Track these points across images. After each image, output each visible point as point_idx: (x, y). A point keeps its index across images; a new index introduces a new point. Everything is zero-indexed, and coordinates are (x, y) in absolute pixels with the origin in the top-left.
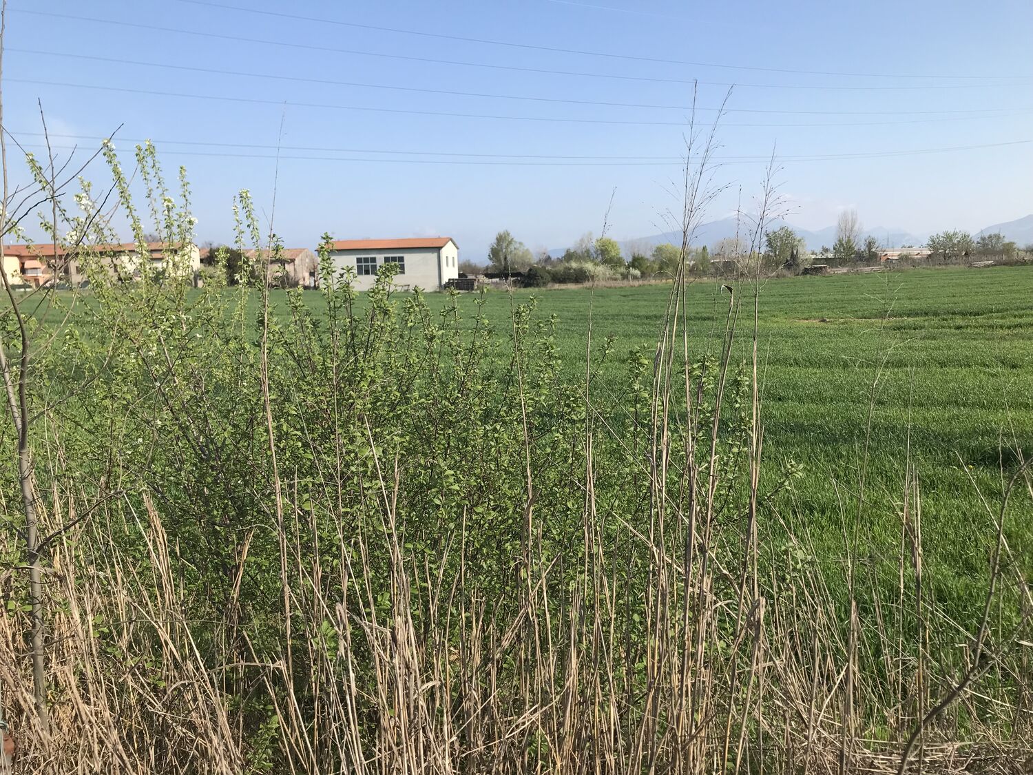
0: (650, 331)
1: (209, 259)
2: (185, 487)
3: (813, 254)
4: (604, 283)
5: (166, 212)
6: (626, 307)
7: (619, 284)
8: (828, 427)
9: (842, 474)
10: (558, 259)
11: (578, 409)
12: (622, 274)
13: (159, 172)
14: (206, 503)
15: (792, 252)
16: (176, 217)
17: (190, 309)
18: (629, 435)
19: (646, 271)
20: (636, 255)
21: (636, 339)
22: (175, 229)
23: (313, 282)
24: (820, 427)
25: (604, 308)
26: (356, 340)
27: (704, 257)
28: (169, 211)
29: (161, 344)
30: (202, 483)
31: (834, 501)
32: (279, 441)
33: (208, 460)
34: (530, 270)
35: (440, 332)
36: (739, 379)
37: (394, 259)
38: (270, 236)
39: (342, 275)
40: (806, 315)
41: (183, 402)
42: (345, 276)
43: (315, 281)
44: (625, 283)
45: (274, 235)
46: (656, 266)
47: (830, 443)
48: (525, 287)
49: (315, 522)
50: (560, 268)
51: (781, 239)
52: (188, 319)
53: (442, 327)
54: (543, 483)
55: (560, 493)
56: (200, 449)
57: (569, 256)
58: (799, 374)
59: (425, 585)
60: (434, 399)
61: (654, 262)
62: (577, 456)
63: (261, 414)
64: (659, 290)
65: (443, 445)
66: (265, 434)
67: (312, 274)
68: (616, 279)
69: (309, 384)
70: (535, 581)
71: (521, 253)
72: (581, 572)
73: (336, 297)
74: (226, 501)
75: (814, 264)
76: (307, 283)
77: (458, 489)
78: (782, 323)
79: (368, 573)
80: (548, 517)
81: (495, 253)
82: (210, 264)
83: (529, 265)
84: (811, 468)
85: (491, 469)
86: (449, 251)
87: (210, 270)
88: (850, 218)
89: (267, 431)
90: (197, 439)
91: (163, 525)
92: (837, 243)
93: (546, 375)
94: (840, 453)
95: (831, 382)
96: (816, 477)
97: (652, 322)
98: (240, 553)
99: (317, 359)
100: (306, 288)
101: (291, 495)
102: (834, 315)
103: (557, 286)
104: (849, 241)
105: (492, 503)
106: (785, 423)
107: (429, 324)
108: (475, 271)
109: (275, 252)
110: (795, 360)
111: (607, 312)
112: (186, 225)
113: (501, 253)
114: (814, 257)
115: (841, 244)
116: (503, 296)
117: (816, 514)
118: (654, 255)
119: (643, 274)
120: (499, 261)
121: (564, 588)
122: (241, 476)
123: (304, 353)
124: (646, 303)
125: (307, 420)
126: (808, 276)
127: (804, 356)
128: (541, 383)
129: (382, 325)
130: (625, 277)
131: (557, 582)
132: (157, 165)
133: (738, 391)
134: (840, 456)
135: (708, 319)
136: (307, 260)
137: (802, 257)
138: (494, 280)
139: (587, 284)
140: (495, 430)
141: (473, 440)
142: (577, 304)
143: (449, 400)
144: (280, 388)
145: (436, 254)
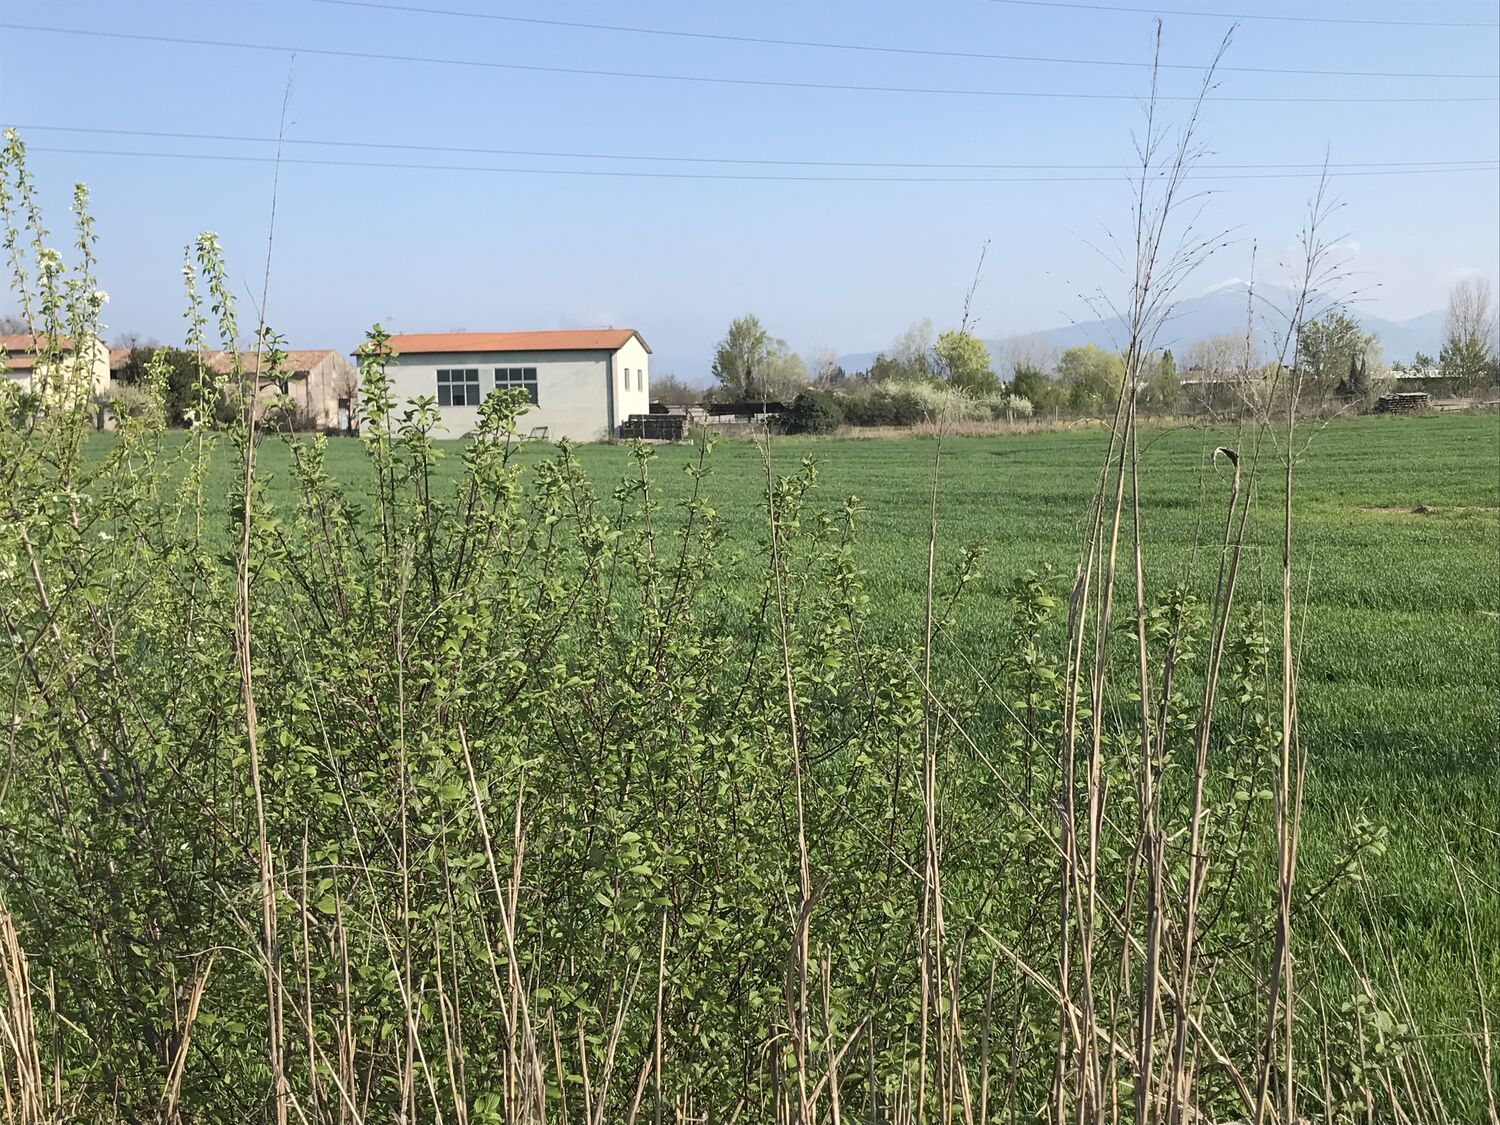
0: (1052, 528)
1: (130, 372)
2: (68, 858)
3: (1396, 369)
4: (956, 426)
5: (45, 280)
6: (1002, 478)
7: (987, 427)
8: (1435, 739)
9: (1466, 840)
10: (859, 374)
11: (905, 703)
12: (994, 408)
13: (31, 195)
14: (114, 892)
15: (1354, 364)
16: (63, 290)
17: (88, 481)
18: (1013, 757)
19: (1043, 403)
20: (1023, 369)
21: (1022, 546)
22: (61, 315)
23: (346, 419)
24: (1418, 738)
25: (956, 479)
26: (437, 552)
27: (1165, 373)
28: (50, 277)
29: (27, 553)
30: (104, 849)
31: (1449, 900)
32: (270, 764)
33: (119, 801)
34: (801, 397)
35: (614, 535)
36: (1248, 641)
37: (515, 374)
38: (258, 333)
39: (409, 416)
40: (1383, 499)
41: (70, 677)
42: (416, 416)
43: (350, 419)
44: (1001, 427)
45: (268, 331)
46: (1066, 393)
47: (1438, 773)
48: (790, 432)
49: (343, 943)
50: (864, 394)
51: (1330, 338)
52: (84, 501)
53: (618, 524)
54: (829, 861)
55: (866, 882)
56: (104, 777)
57: (883, 369)
58: (1371, 625)
59: (577, 1078)
60: (599, 675)
61: (1060, 383)
62: (903, 802)
63: (235, 707)
64: (1073, 441)
65: (617, 774)
66: (242, 751)
67: (343, 404)
68: (980, 419)
69: (334, 643)
70: (812, 1074)
71: (780, 363)
72: (915, 1054)
73: (396, 461)
74: (155, 891)
75: (1400, 389)
76: (333, 423)
77: (649, 872)
78: (1331, 514)
79: (456, 1052)
80: (842, 936)
81: (726, 363)
82: (131, 380)
83: (799, 387)
84: (1400, 827)
85: (718, 828)
86: (631, 357)
87: (133, 393)
88: (1475, 294)
89: (246, 744)
90: (97, 754)
91: (22, 941)
92: (1449, 346)
93: (838, 630)
94: (1462, 794)
95: (1440, 642)
96: (1411, 846)
97: (1058, 510)
98: (184, 1003)
99: (354, 588)
100: (330, 432)
101: (294, 880)
102: (1444, 499)
103: (856, 432)
104: (1473, 343)
105: (721, 904)
106: (1342, 729)
107: (589, 518)
108: (685, 398)
109: (269, 365)
110: (1362, 593)
111: (963, 487)
112: (82, 306)
113: (739, 363)
114: (1398, 375)
115: (1457, 350)
116: (743, 451)
117: (1411, 926)
118: (1060, 370)
119: (1038, 409)
120: (735, 378)
121: (875, 1089)
122: (188, 837)
123: (327, 577)
124: (1043, 470)
125: (329, 719)
126: (1387, 416)
127: (1382, 586)
128: (826, 645)
129: (492, 518)
130: (999, 413)
131: (859, 1076)
132: (28, 182)
133: (1246, 667)
134: (1461, 801)
135: (1177, 504)
136: (334, 375)
137: (1373, 375)
138: (725, 418)
139: (919, 428)
140: (729, 746)
141: (681, 766)
142: (900, 470)
143: (629, 678)
144: (274, 650)
145: (603, 365)
